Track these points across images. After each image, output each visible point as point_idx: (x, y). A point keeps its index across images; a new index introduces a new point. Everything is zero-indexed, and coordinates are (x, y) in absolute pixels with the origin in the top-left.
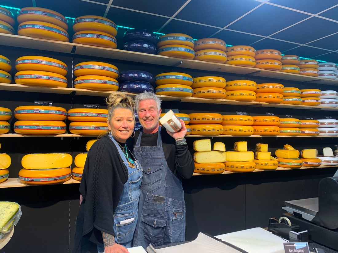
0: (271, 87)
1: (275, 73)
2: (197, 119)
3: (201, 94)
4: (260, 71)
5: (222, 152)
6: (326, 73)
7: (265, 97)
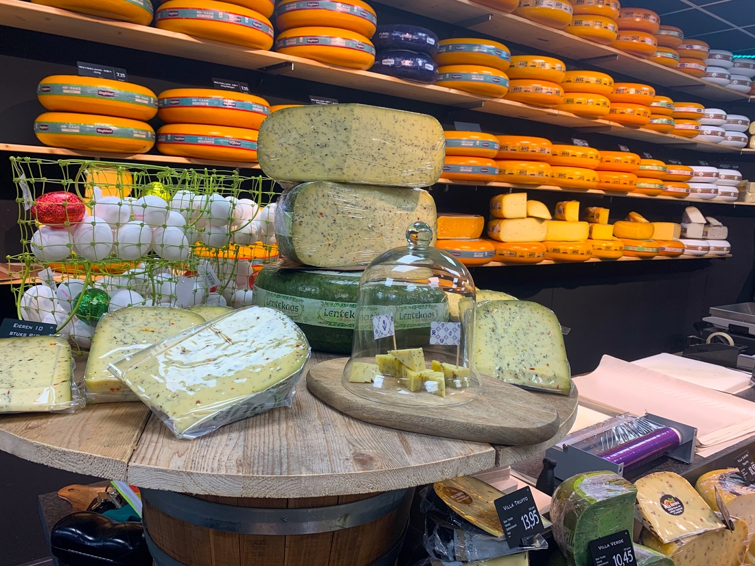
0: (632, 91)
1: (639, 62)
2: (509, 149)
3: (523, 94)
4: (615, 55)
5: (541, 220)
6: (715, 71)
7: (621, 111)
